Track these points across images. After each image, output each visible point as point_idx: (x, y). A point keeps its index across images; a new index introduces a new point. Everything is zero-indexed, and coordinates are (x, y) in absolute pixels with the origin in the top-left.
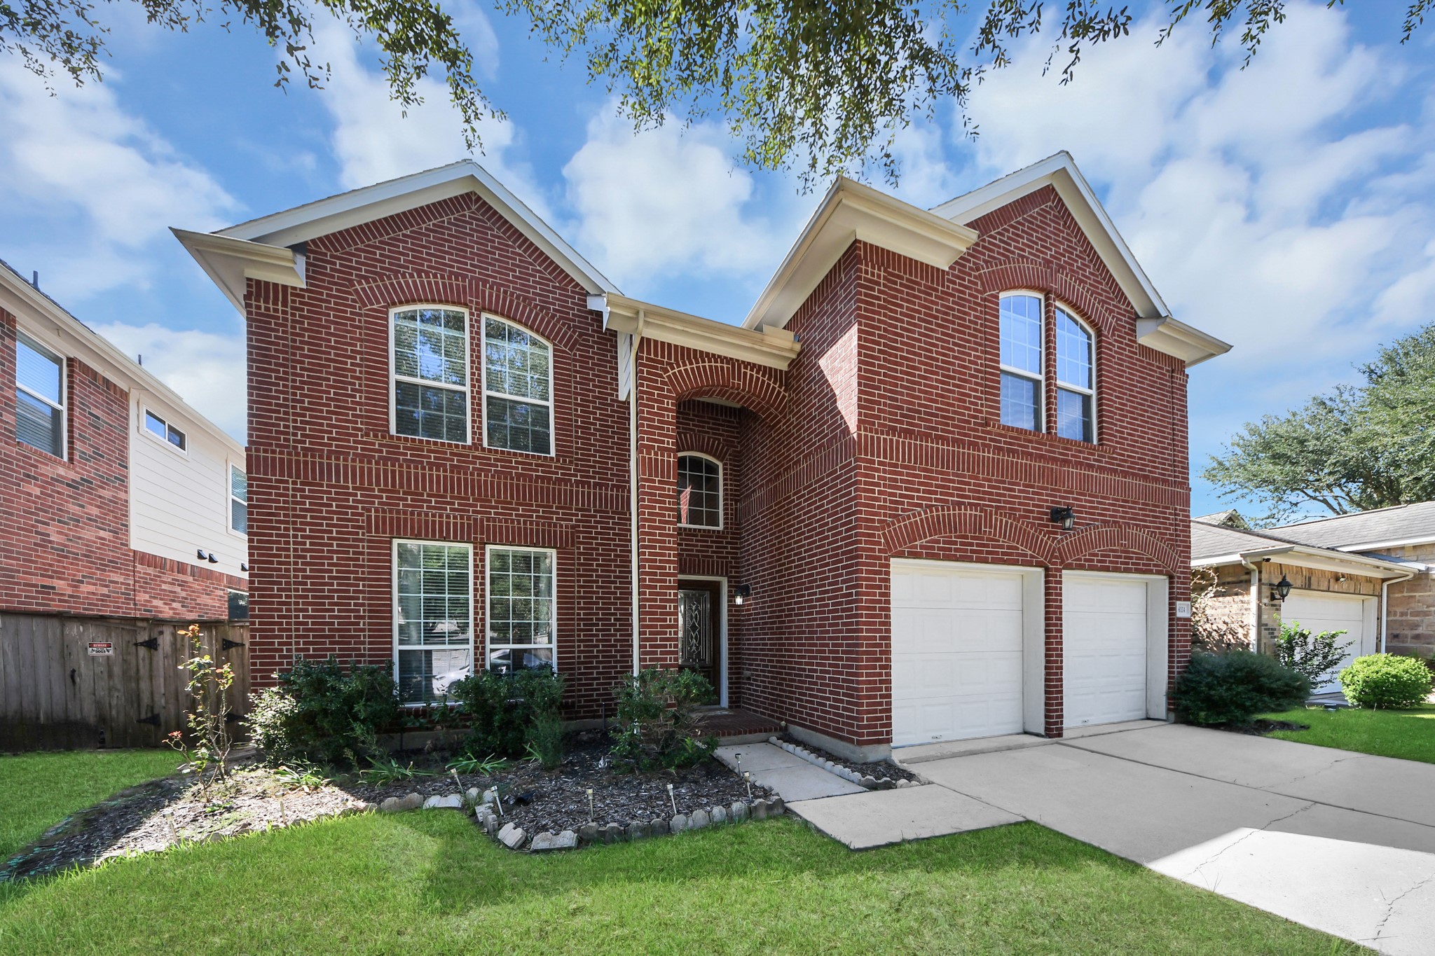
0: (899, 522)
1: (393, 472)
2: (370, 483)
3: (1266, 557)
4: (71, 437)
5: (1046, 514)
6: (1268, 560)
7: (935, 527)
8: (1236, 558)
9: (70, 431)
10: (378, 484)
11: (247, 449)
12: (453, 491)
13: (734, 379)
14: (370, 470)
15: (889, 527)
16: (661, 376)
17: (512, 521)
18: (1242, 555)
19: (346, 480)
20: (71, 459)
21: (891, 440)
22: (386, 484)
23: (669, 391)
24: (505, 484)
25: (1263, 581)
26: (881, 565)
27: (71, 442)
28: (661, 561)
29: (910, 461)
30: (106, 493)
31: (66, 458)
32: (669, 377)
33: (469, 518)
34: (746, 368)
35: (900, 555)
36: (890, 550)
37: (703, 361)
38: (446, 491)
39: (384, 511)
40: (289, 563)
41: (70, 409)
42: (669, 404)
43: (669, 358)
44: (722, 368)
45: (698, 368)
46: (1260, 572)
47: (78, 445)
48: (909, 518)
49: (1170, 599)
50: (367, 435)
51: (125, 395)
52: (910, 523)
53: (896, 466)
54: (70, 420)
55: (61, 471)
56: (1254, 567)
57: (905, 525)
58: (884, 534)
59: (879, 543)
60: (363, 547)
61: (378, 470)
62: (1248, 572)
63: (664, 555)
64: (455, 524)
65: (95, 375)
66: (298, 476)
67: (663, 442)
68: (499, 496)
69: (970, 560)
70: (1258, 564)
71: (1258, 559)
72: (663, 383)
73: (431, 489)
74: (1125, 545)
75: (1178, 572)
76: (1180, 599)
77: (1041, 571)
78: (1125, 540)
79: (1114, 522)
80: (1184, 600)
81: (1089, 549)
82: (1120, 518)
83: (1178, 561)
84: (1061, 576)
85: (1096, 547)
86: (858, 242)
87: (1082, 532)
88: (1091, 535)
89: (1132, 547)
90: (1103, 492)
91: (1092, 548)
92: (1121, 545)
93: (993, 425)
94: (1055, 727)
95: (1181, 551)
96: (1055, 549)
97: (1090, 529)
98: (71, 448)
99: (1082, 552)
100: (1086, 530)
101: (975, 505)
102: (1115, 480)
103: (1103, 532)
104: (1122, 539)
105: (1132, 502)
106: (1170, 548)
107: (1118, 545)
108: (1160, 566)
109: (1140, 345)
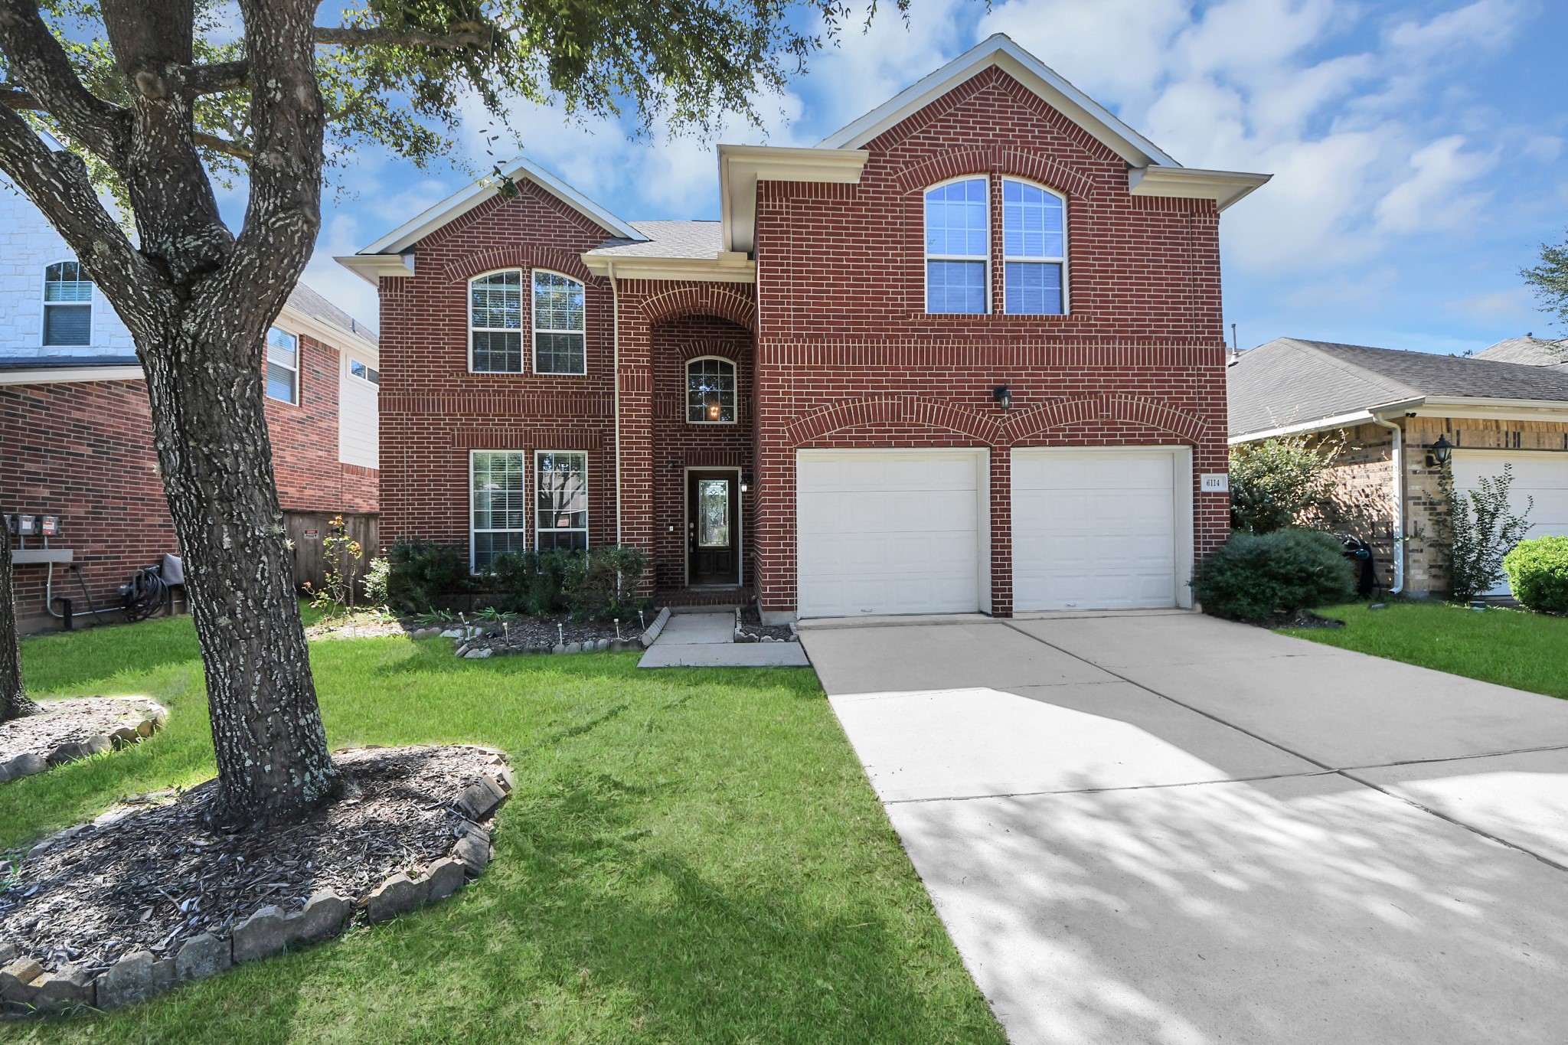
0: (804, 417)
1: (469, 400)
2: (454, 410)
3: (1411, 411)
4: (301, 389)
5: (988, 393)
6: (1414, 415)
7: (845, 418)
8: (1366, 414)
9: (301, 385)
10: (459, 410)
11: (379, 394)
12: (509, 410)
13: (702, 298)
14: (454, 400)
15: (793, 422)
16: (637, 307)
17: (553, 430)
18: (1372, 412)
19: (439, 410)
20: (301, 404)
21: (796, 347)
22: (464, 410)
23: (643, 318)
24: (548, 402)
25: (1410, 443)
26: (785, 457)
27: (301, 392)
28: (637, 459)
29: (816, 362)
30: (324, 425)
31: (297, 404)
32: (643, 307)
33: (521, 431)
34: (713, 287)
35: (808, 446)
36: (796, 443)
37: (673, 289)
38: (505, 410)
39: (463, 430)
40: (403, 472)
41: (301, 370)
42: (644, 329)
43: (644, 291)
44: (691, 291)
45: (669, 296)
46: (1403, 431)
47: (305, 394)
48: (815, 412)
49: (1194, 471)
50: (452, 375)
51: (337, 352)
52: (817, 418)
53: (803, 368)
54: (301, 377)
55: (294, 413)
56: (1394, 425)
57: (812, 420)
58: (789, 430)
59: (784, 438)
60: (450, 457)
61: (459, 400)
62: (1390, 432)
63: (640, 454)
64: (511, 436)
65: (316, 343)
66: (409, 410)
67: (639, 361)
68: (543, 411)
69: (889, 446)
70: (1401, 421)
71: (1400, 414)
72: (638, 313)
73: (495, 410)
74: (1108, 416)
75: (1202, 440)
76: (1208, 471)
77: (986, 451)
78: (1108, 411)
79: (1090, 393)
80: (1215, 471)
81: (1050, 425)
82: (1101, 387)
83: (1202, 427)
84: (1008, 455)
85: (1061, 422)
86: (759, 182)
87: (1038, 407)
88: (1052, 410)
89: (1119, 418)
90: (1072, 363)
91: (1055, 423)
92: (1102, 416)
93: (916, 317)
94: (1001, 607)
95: (1207, 416)
96: (998, 428)
97: (1050, 404)
98: (301, 397)
99: (1039, 429)
100: (1044, 405)
101: (893, 395)
102: (1091, 349)
103: (1071, 405)
104: (1102, 411)
105: (1121, 369)
106: (1188, 414)
107: (1096, 417)
108: (1171, 435)
109: (1134, 197)
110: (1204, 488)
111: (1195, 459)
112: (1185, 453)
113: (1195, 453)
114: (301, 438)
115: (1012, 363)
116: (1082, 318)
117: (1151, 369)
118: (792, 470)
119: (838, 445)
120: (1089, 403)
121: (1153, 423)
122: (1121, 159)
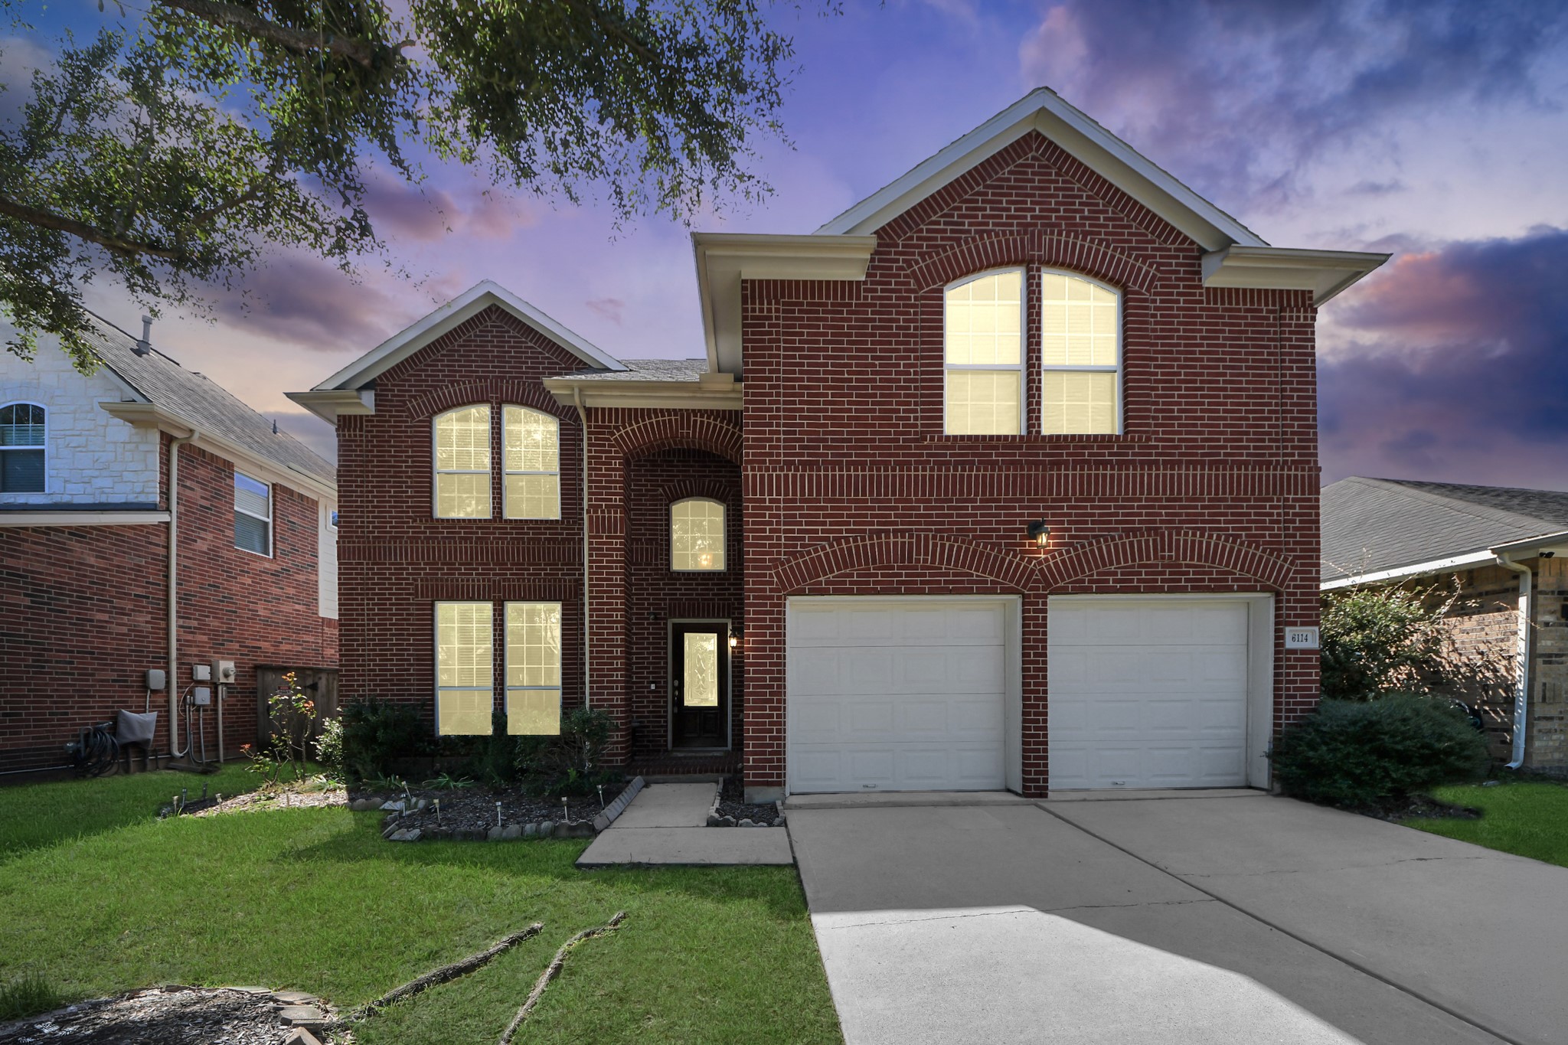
0: (796, 558)
1: (434, 548)
2: (418, 559)
3: (1546, 551)
4: (274, 540)
5: (1021, 530)
6: (1550, 555)
7: (845, 561)
8: (1487, 555)
9: (274, 536)
10: (423, 559)
11: (338, 542)
12: (477, 559)
13: (682, 428)
14: (417, 548)
15: (783, 564)
16: (608, 440)
17: (524, 580)
18: (1494, 551)
19: (401, 559)
20: (274, 556)
21: (786, 476)
22: (428, 558)
23: (616, 452)
24: (518, 549)
25: (1541, 588)
26: (773, 605)
27: (274, 544)
28: (608, 610)
29: (811, 493)
30: (301, 578)
31: (271, 557)
32: (616, 439)
33: (489, 580)
34: (695, 416)
35: (801, 592)
36: (785, 588)
37: (650, 418)
38: (472, 559)
39: (427, 580)
40: (363, 625)
41: (275, 521)
42: (616, 464)
43: (617, 421)
44: (670, 421)
45: (645, 426)
46: (1535, 575)
47: (279, 545)
48: (809, 553)
49: (1277, 623)
50: (415, 521)
51: (315, 503)
52: (812, 559)
53: (794, 501)
54: (274, 528)
55: (267, 565)
56: (1524, 568)
57: (805, 562)
58: (778, 574)
59: (772, 583)
60: (413, 610)
61: (423, 548)
62: (1516, 576)
63: (612, 604)
64: (479, 586)
65: (292, 492)
66: (370, 559)
67: (611, 500)
68: (513, 559)
69: (898, 592)
70: (1533, 565)
71: (1532, 554)
72: (610, 446)
73: (461, 558)
74: (1170, 557)
75: (1288, 587)
76: (1294, 624)
77: (1017, 599)
78: (1170, 550)
79: (1149, 530)
80: (1303, 624)
81: (1097, 567)
82: (1162, 522)
83: (1288, 571)
84: (1045, 604)
85: (1111, 564)
86: (744, 281)
87: (1083, 547)
88: (1100, 549)
89: (1185, 559)
90: (1127, 493)
91: (1104, 565)
92: (1163, 557)
93: (932, 439)
94: (1034, 785)
95: (1296, 557)
96: (1033, 571)
97: (1098, 542)
98: (275, 548)
99: (1083, 572)
100: (1091, 544)
101: (903, 532)
102: (1150, 475)
103: (1124, 544)
104: (1163, 550)
105: (1187, 500)
106: (1271, 554)
107: (1156, 558)
108: (1249, 580)
109: (1208, 289)
110: (1289, 644)
111: (1277, 609)
112: (1268, 602)
113: (1277, 602)
114: (275, 591)
115: (1051, 493)
116: (1140, 439)
117: (1226, 500)
118: (780, 621)
119: (837, 592)
120: (1147, 542)
121: (1227, 565)
122: (1192, 243)
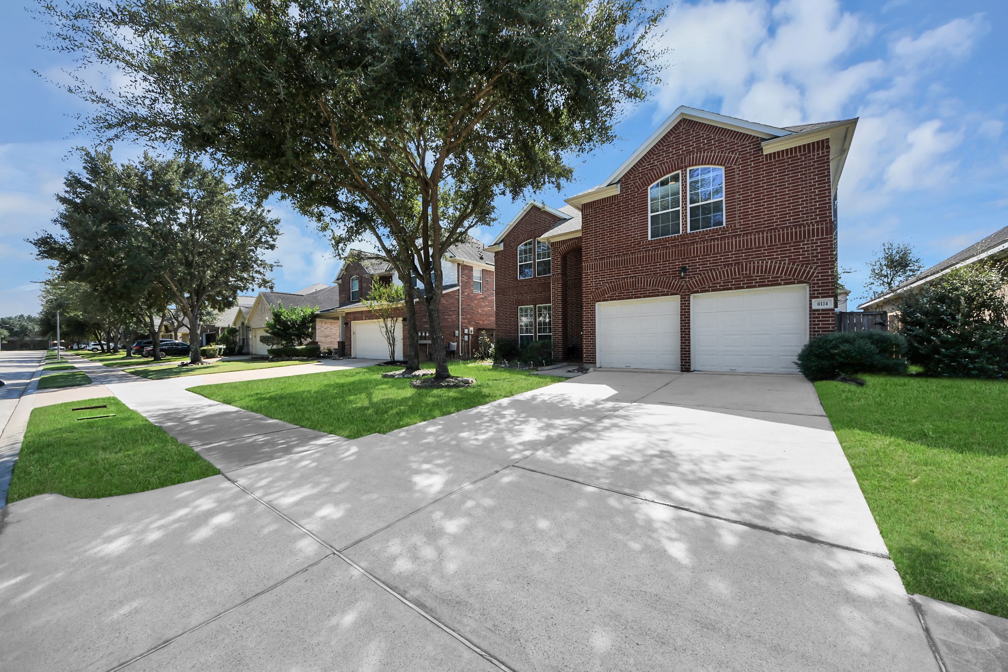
0: (597, 290)
7: (613, 289)
15: (594, 292)
26: (591, 306)
35: (599, 301)
36: (594, 300)
37: (569, 242)
45: (568, 245)
48: (602, 288)
49: (810, 297)
52: (603, 290)
53: (597, 271)
57: (601, 291)
58: (592, 295)
59: (590, 299)
60: (513, 309)
74: (746, 274)
75: (814, 280)
76: (818, 297)
78: (746, 271)
79: (735, 263)
80: (822, 297)
81: (711, 281)
82: (743, 259)
83: (813, 273)
84: (689, 298)
85: (718, 279)
86: (583, 205)
87: (704, 274)
88: (712, 275)
89: (754, 273)
90: (725, 249)
91: (714, 280)
92: (743, 274)
93: (644, 242)
94: (686, 366)
95: (818, 266)
96: (683, 286)
97: (711, 272)
99: (705, 284)
100: (708, 273)
101: (633, 277)
102: (736, 241)
103: (723, 271)
104: (742, 271)
105: (756, 248)
106: (802, 266)
107: (739, 274)
108: (791, 279)
109: (766, 155)
110: (815, 307)
111: (810, 291)
113: (810, 287)
115: (691, 254)
116: (731, 227)
117: (777, 245)
118: (594, 311)
119: (611, 300)
120: (735, 269)
121: (777, 273)
122: (758, 137)
